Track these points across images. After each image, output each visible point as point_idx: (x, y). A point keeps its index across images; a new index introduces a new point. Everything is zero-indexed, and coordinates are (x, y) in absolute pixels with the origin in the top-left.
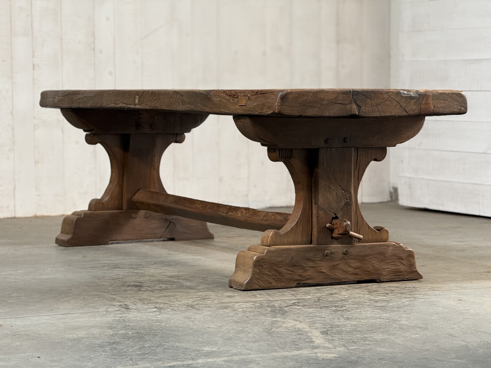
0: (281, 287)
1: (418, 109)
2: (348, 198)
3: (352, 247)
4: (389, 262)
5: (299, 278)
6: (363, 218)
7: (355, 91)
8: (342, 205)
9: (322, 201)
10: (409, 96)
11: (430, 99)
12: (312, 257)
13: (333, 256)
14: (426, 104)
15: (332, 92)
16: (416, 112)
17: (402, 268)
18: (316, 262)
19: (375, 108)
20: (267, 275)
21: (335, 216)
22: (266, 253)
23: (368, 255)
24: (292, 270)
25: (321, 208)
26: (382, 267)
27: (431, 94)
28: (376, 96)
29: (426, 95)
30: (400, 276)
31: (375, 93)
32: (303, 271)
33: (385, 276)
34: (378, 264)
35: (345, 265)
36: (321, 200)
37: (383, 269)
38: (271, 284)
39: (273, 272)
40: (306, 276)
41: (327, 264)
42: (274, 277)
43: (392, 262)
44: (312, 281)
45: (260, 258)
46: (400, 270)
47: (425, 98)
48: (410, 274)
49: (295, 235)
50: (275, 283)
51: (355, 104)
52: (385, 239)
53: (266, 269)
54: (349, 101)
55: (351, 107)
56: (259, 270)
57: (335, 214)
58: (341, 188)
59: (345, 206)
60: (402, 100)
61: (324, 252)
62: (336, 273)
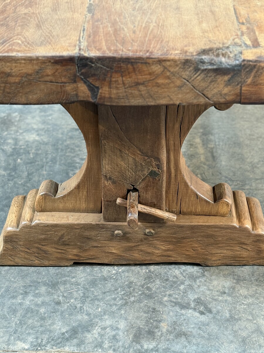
1: (236, 94)
2: (154, 166)
3: (161, 226)
4: (222, 247)
5: (77, 258)
8: (144, 174)
9: (109, 169)
12: (94, 237)
13: (128, 236)
17: (245, 254)
18: (102, 242)
20: (26, 252)
21: (132, 188)
22: (21, 228)
23: (187, 238)
24: (64, 249)
25: (108, 177)
29: (257, 67)
30: (241, 262)
32: (82, 251)
33: (214, 261)
34: (203, 248)
35: (150, 246)
36: (107, 167)
37: (212, 254)
38: (33, 262)
39: (35, 250)
40: (87, 256)
41: (119, 245)
42: (37, 255)
43: (228, 247)
44: (98, 261)
46: (242, 255)
47: (254, 72)
48: (258, 260)
49: (77, 201)
50: (40, 261)
51: (85, 83)
52: (224, 213)
53: (22, 245)
54: (69, 77)
55: (76, 89)
56: (13, 246)
57: (133, 186)
58: (142, 153)
59: (150, 176)
60: (196, 76)
61: (114, 232)
62: (134, 255)
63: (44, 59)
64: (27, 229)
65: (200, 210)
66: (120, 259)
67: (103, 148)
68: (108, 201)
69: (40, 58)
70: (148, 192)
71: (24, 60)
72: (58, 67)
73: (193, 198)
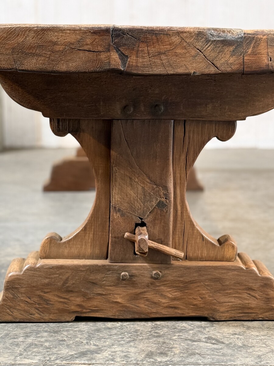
0: (50, 321)
1: (240, 63)
2: (162, 196)
3: (168, 268)
4: (230, 294)
5: (79, 310)
6: (193, 225)
7: (118, 30)
8: (152, 206)
9: (119, 199)
10: (222, 39)
11: (263, 45)
12: (100, 281)
13: (135, 280)
14: (254, 54)
15: (73, 30)
16: (235, 67)
17: (253, 303)
18: (107, 288)
19: (156, 60)
20: (26, 303)
21: (140, 222)
22: (25, 270)
23: (194, 282)
24: (67, 297)
25: (117, 209)
26: (218, 300)
27: (265, 37)
28: (157, 39)
29: (255, 38)
30: (250, 314)
31: (156, 34)
32: (85, 299)
33: (222, 312)
34: (211, 295)
35: (156, 294)
36: (116, 197)
37: (220, 303)
38: (32, 316)
39: (36, 299)
40: (90, 307)
41: (125, 292)
42: (38, 306)
43: (235, 294)
44: (101, 315)
45: (14, 277)
46: (250, 305)
47: (253, 43)
48: (266, 312)
49: (82, 245)
50: (40, 314)
51: (117, 52)
52: (230, 257)
53: (24, 293)
54: (104, 46)
55: (109, 58)
56: (13, 295)
57: (141, 219)
58: (151, 181)
59: (158, 207)
60: (207, 46)
61: (120, 275)
62: (139, 305)
63: (85, 29)
64: (31, 272)
65: (206, 255)
66: (125, 311)
67: (114, 175)
68: (115, 238)
69: (82, 29)
70: (155, 227)
71: (70, 30)
72: (96, 37)
73: (199, 240)
